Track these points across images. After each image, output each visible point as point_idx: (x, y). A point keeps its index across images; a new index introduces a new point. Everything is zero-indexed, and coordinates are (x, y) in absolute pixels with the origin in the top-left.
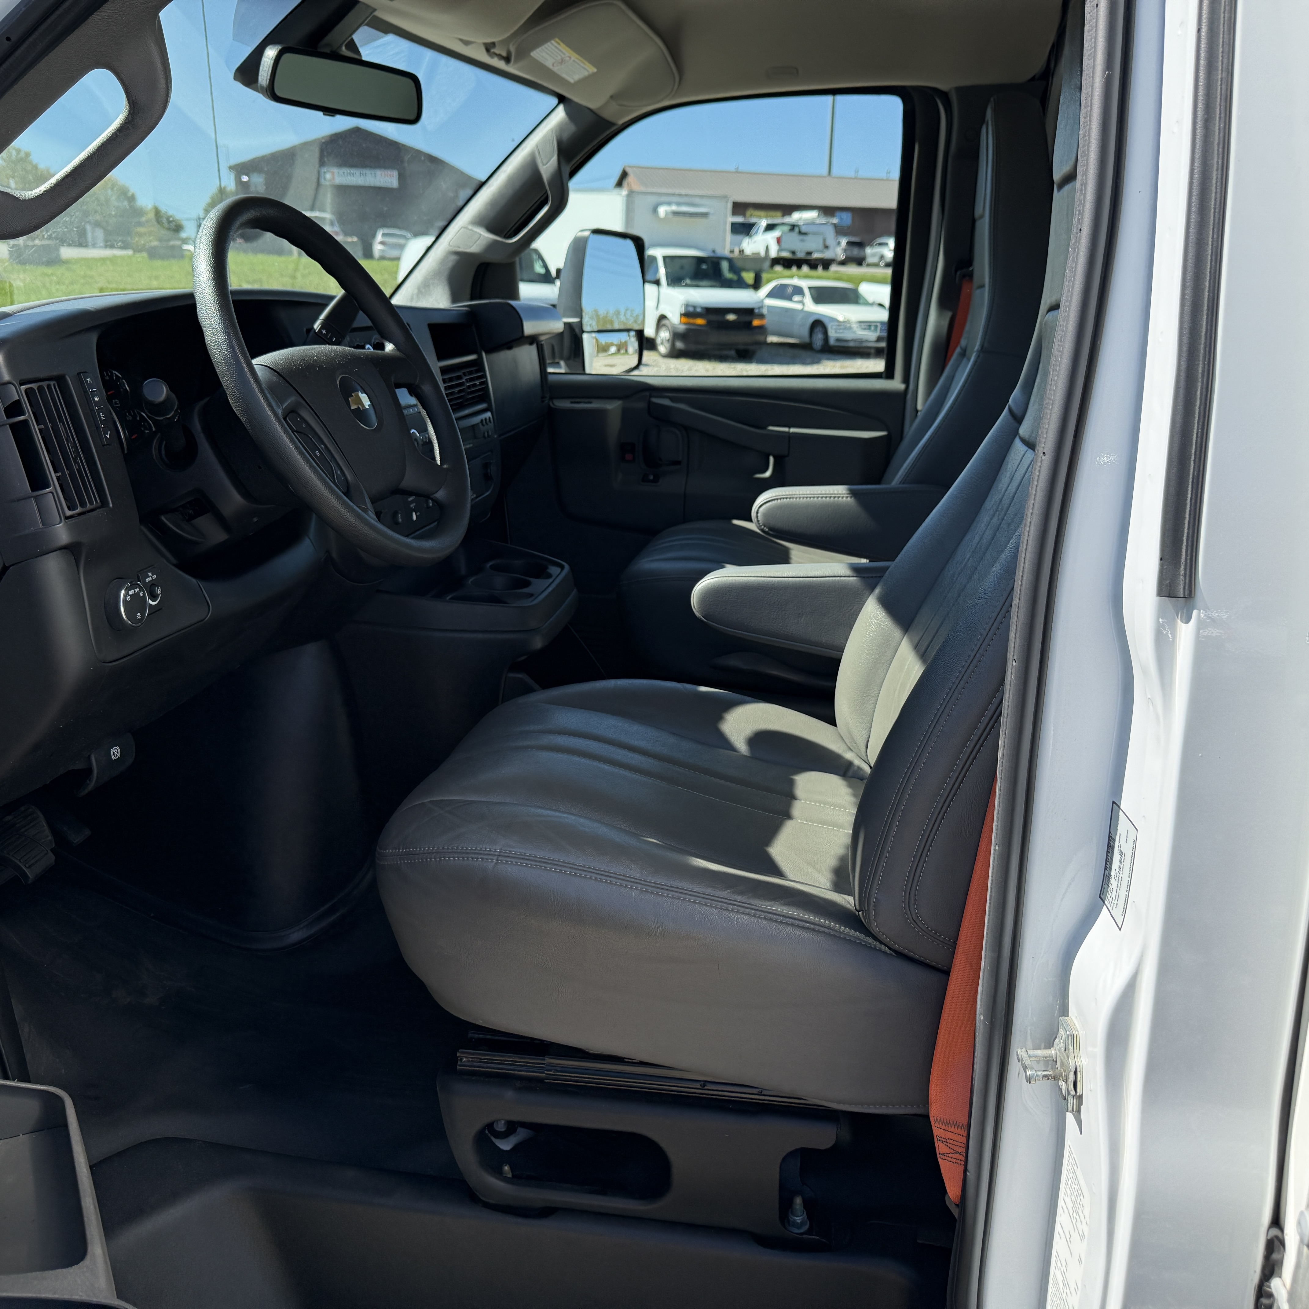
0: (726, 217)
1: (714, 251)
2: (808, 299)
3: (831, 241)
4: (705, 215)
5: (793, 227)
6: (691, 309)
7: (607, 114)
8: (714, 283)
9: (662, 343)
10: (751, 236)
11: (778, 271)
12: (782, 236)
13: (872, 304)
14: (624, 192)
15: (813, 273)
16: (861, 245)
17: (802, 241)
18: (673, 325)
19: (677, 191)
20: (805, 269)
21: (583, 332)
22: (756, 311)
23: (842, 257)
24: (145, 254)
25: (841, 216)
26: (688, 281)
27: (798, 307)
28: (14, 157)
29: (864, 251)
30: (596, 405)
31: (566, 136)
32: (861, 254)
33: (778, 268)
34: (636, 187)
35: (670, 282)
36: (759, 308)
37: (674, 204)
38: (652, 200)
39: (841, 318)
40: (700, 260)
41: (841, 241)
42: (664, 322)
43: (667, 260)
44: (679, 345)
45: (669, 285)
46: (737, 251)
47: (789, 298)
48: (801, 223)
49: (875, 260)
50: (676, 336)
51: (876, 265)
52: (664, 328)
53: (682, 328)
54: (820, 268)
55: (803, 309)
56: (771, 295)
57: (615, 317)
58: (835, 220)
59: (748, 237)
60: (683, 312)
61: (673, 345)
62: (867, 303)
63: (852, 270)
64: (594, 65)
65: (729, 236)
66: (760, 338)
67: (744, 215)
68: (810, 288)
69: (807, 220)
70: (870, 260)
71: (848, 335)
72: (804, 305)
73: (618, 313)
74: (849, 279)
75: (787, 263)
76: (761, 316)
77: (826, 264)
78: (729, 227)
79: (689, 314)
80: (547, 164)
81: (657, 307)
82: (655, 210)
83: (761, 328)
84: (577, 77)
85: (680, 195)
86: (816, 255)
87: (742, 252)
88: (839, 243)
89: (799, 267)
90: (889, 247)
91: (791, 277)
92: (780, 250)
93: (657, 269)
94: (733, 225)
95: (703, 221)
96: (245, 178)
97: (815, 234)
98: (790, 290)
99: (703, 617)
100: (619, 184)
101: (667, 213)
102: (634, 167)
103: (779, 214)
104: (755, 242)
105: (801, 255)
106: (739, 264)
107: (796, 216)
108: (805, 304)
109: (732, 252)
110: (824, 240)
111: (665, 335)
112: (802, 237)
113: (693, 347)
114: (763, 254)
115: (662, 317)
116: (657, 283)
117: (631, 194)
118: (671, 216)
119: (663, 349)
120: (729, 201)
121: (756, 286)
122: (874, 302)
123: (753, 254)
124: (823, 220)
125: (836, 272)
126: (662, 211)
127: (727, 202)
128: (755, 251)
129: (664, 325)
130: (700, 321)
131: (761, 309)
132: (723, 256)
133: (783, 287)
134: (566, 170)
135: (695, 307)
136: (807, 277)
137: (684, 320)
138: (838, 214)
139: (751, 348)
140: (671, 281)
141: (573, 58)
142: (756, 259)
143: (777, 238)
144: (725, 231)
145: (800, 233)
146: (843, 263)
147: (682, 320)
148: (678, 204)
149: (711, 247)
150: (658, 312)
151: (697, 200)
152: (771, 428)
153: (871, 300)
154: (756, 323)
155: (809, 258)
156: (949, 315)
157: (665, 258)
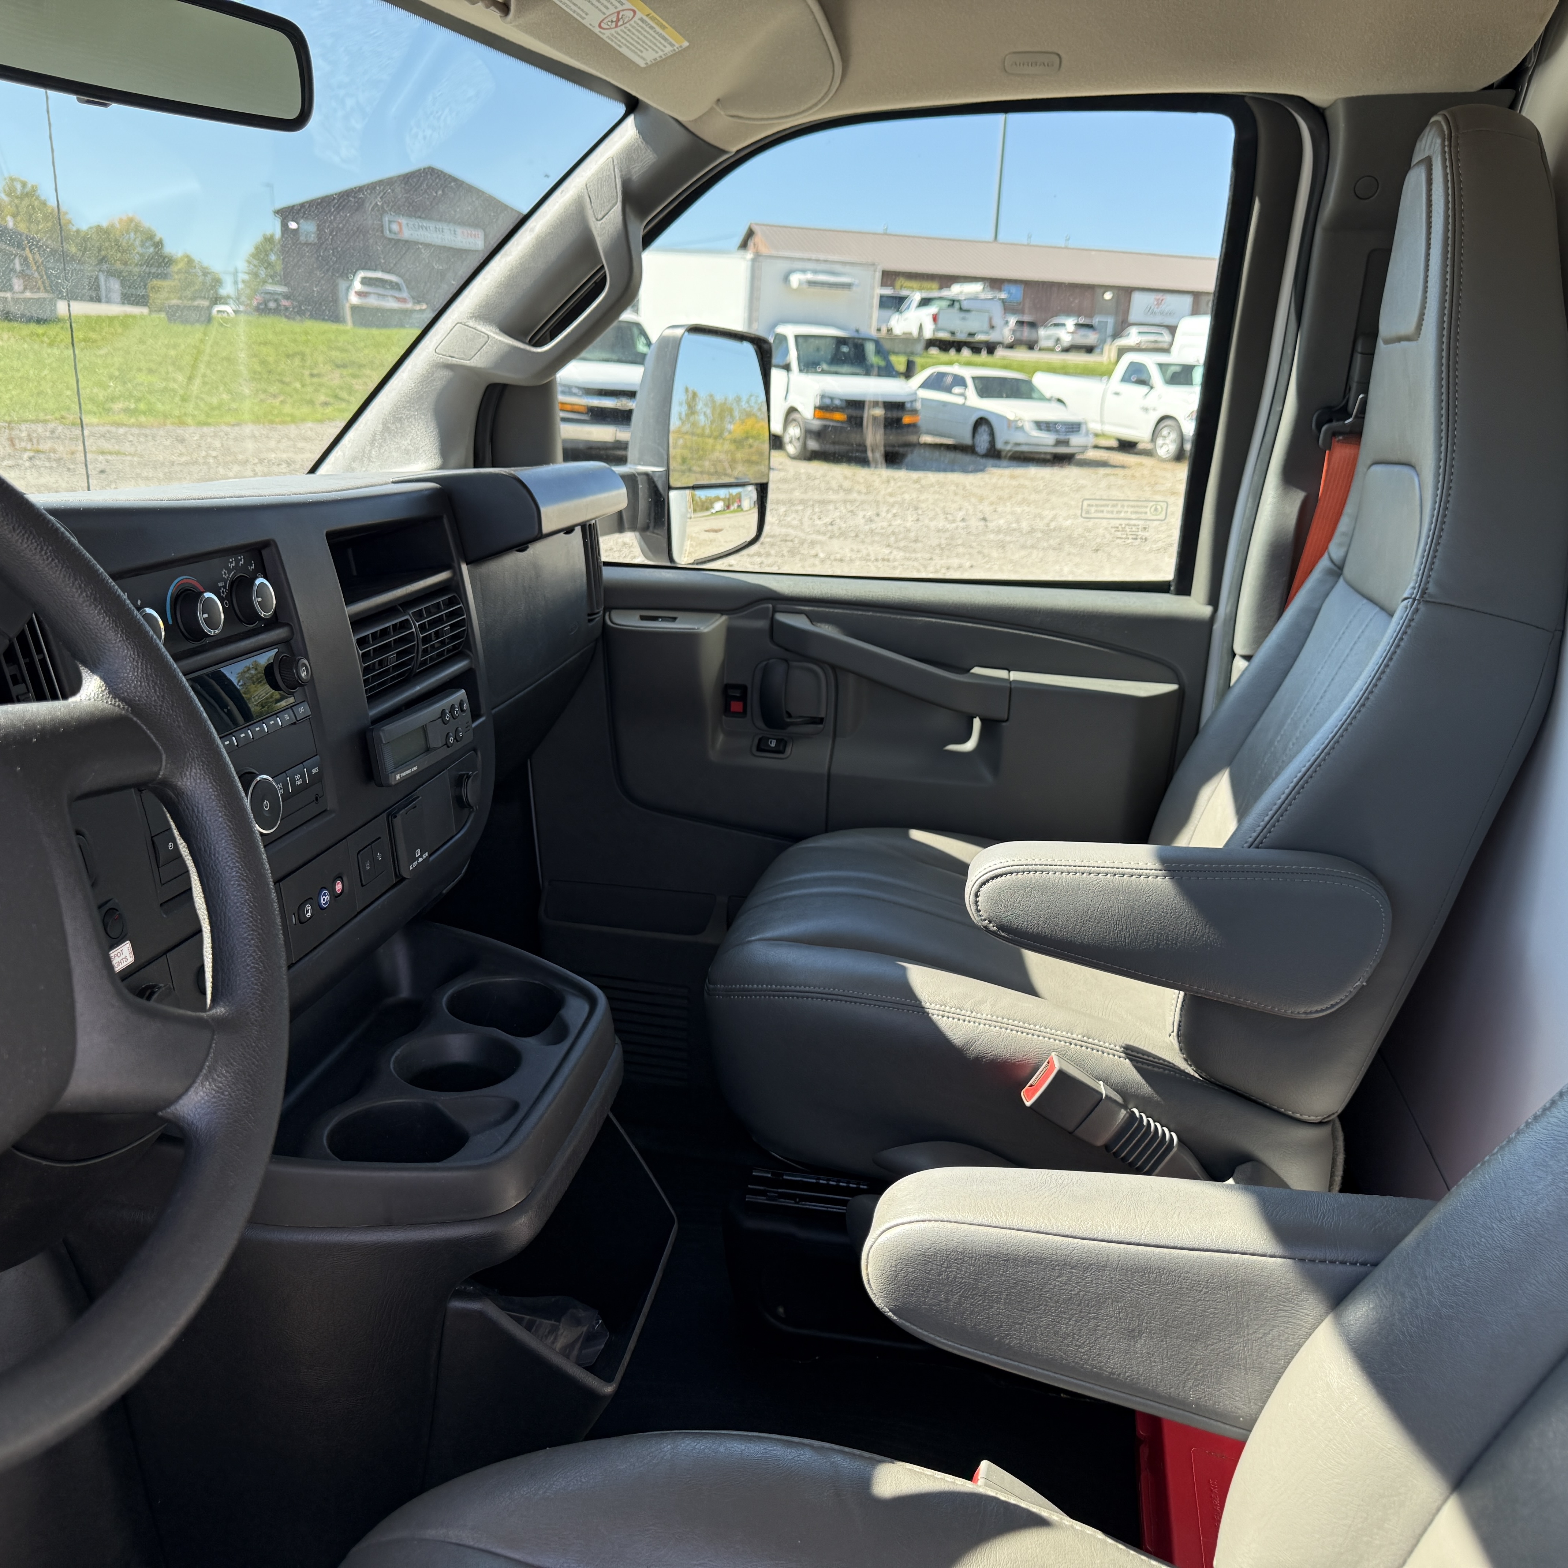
0: (873, 288)
1: (857, 331)
2: (971, 391)
3: (998, 321)
4: (847, 286)
5: (953, 302)
6: (827, 401)
7: (710, 134)
8: (858, 370)
9: (791, 442)
10: (901, 313)
11: (933, 354)
12: (939, 313)
13: (1049, 400)
14: (749, 255)
15: (976, 358)
16: (1033, 325)
17: (964, 319)
18: (804, 419)
19: (814, 256)
20: (966, 352)
21: (670, 488)
22: (908, 406)
23: (1009, 338)
24: (163, 315)
25: (1009, 291)
26: (825, 366)
27: (960, 400)
28: (19, 193)
29: (1037, 332)
30: (684, 624)
31: (638, 171)
32: (1033, 337)
33: (934, 351)
34: (764, 250)
35: (802, 368)
36: (912, 402)
37: (809, 272)
38: (785, 266)
39: (1011, 417)
40: (841, 341)
41: (1009, 320)
42: (794, 415)
43: (800, 340)
44: (813, 445)
45: (801, 371)
46: (884, 330)
47: (948, 390)
48: (962, 298)
49: (1050, 343)
50: (809, 433)
51: (1051, 350)
52: (794, 424)
53: (816, 424)
54: (984, 352)
55: (964, 404)
56: (925, 385)
57: (735, 404)
58: (1003, 295)
59: (898, 313)
60: (818, 404)
61: (805, 445)
62: (1042, 398)
63: (1021, 355)
64: (685, 36)
65: (876, 312)
66: (912, 438)
67: (892, 285)
68: (974, 378)
69: (969, 293)
70: (1043, 343)
71: (1019, 438)
72: (966, 398)
73: (738, 400)
74: (1021, 368)
75: (944, 346)
76: (914, 412)
77: (991, 348)
78: (876, 301)
79: (825, 408)
80: (602, 219)
81: (786, 398)
82: (786, 279)
83: (913, 426)
84: (650, 56)
85: (817, 261)
86: (980, 337)
87: (890, 330)
88: (1007, 322)
89: (959, 350)
90: (1066, 329)
91: (951, 363)
92: (936, 330)
93: (787, 352)
94: (881, 297)
95: (846, 292)
96: (293, 225)
97: (979, 311)
98: (949, 380)
99: (890, 1310)
100: (744, 245)
101: (800, 283)
102: (764, 225)
103: (935, 285)
104: (905, 320)
105: (961, 337)
106: (887, 346)
107: (956, 290)
108: (968, 398)
109: (879, 330)
110: (990, 319)
111: (794, 432)
112: (963, 315)
113: (830, 448)
114: (915, 333)
115: (792, 410)
116: (787, 368)
117: (757, 256)
118: (805, 286)
119: (791, 449)
120: (878, 270)
121: (908, 374)
122: (1052, 397)
123: (904, 334)
124: (989, 295)
125: (1004, 358)
126: (796, 279)
127: (875, 271)
128: (907, 330)
129: (794, 420)
130: (840, 416)
131: (914, 403)
132: (870, 337)
133: (941, 376)
134: (638, 230)
135: (832, 399)
136: (969, 364)
137: (820, 414)
138: (1006, 286)
139: (901, 450)
140: (804, 366)
141: (639, 15)
142: (907, 339)
143: (933, 315)
144: (871, 307)
145: (961, 309)
146: (1011, 346)
147: (816, 413)
148: (815, 272)
149: (853, 326)
150: (787, 403)
151: (838, 268)
152: (977, 670)
153: (1048, 395)
154: (906, 420)
155: (970, 339)
156: (1299, 496)
157: (797, 337)
